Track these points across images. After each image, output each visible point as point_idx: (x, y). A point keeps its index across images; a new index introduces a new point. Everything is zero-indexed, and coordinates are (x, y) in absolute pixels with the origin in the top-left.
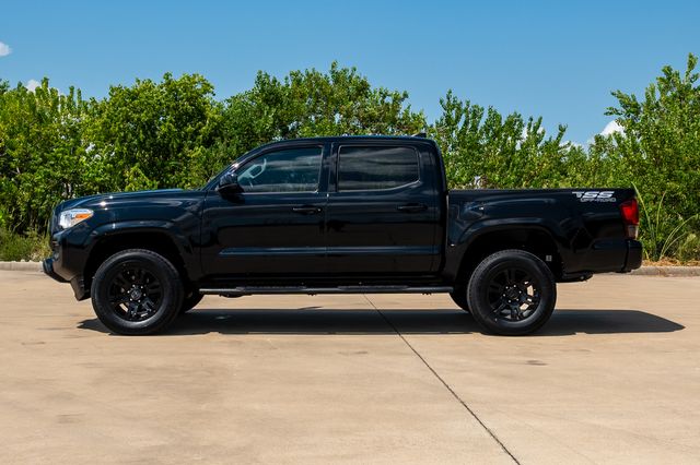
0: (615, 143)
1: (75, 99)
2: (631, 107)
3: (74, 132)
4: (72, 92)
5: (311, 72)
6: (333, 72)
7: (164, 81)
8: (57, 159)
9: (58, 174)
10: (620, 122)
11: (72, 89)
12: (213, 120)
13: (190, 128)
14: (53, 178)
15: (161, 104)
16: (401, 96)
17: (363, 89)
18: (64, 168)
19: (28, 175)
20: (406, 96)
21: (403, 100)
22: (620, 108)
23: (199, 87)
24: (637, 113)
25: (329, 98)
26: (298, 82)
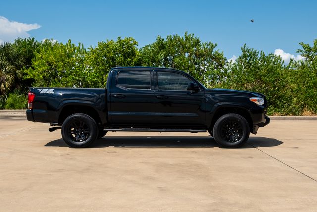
0: (300, 64)
1: (81, 47)
2: (308, 49)
3: (82, 61)
4: (80, 45)
5: (176, 36)
6: (185, 36)
7: (118, 40)
8: (76, 72)
9: (77, 78)
10: (303, 55)
11: (80, 44)
12: (138, 56)
13: (129, 59)
14: (76, 80)
15: (117, 49)
16: (215, 45)
17: (197, 43)
18: (79, 76)
19: (65, 79)
20: (216, 45)
21: (215, 47)
22: (302, 49)
23: (132, 42)
24: (309, 51)
25: (184, 47)
26: (171, 40)
